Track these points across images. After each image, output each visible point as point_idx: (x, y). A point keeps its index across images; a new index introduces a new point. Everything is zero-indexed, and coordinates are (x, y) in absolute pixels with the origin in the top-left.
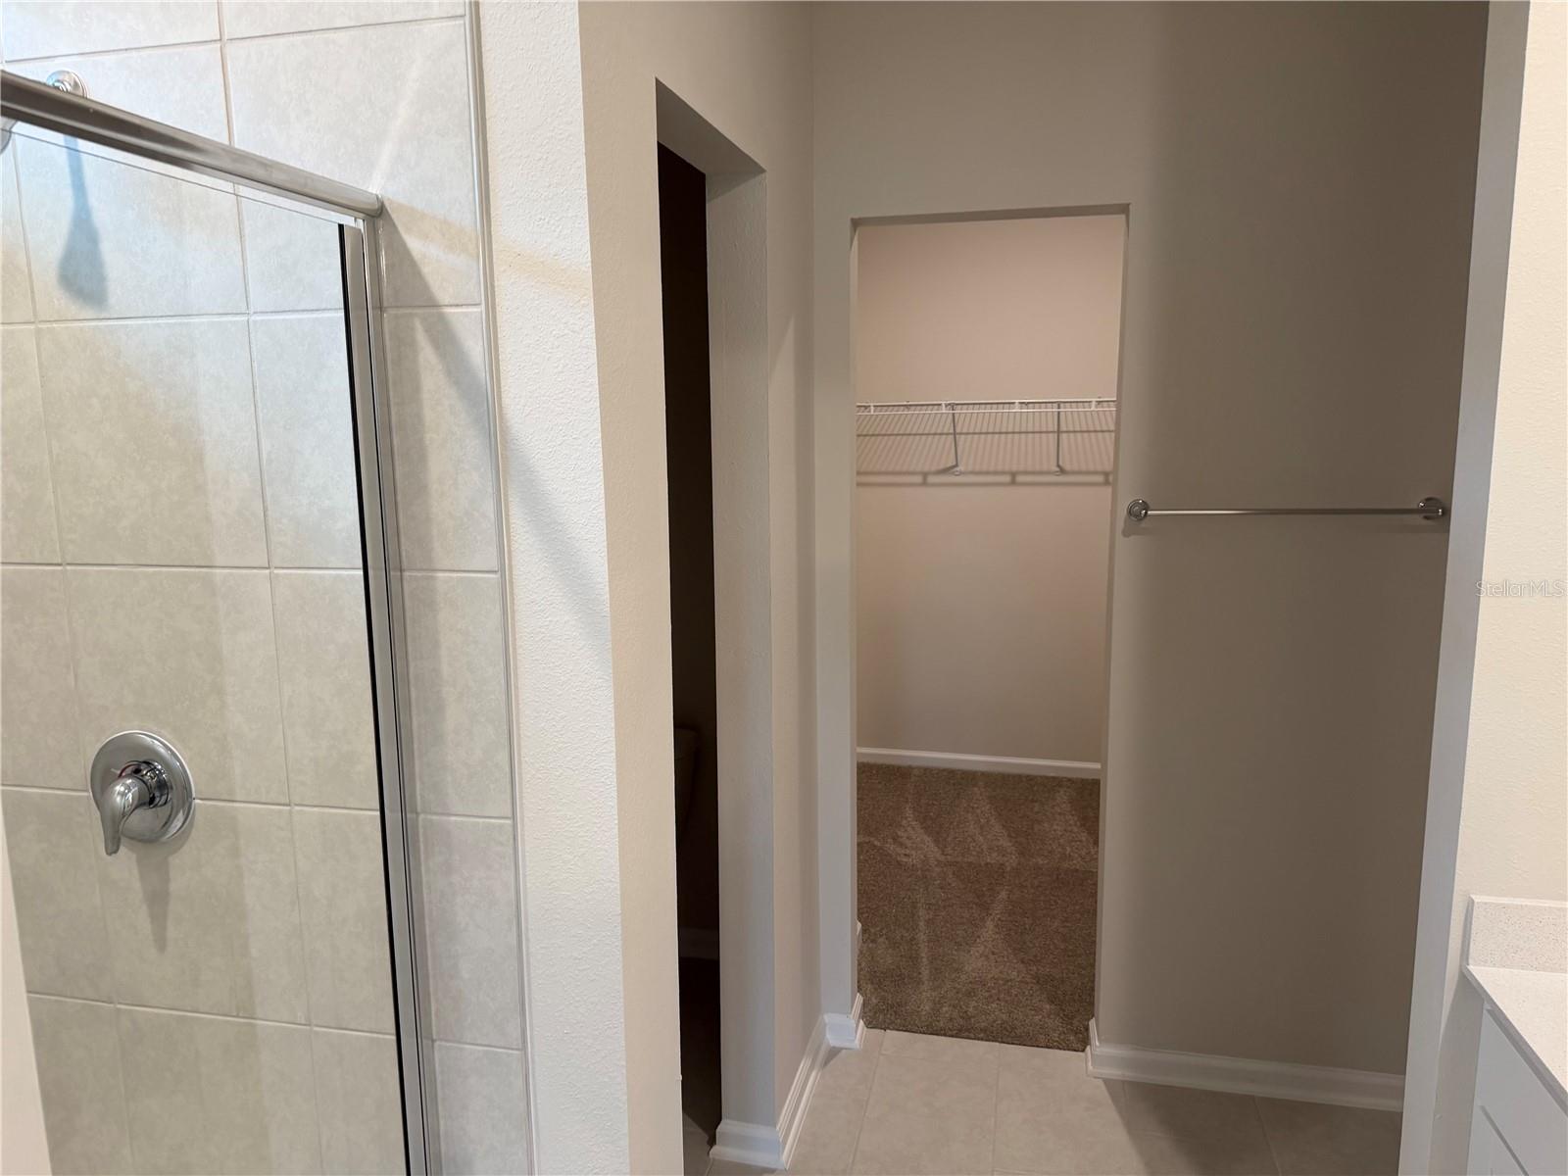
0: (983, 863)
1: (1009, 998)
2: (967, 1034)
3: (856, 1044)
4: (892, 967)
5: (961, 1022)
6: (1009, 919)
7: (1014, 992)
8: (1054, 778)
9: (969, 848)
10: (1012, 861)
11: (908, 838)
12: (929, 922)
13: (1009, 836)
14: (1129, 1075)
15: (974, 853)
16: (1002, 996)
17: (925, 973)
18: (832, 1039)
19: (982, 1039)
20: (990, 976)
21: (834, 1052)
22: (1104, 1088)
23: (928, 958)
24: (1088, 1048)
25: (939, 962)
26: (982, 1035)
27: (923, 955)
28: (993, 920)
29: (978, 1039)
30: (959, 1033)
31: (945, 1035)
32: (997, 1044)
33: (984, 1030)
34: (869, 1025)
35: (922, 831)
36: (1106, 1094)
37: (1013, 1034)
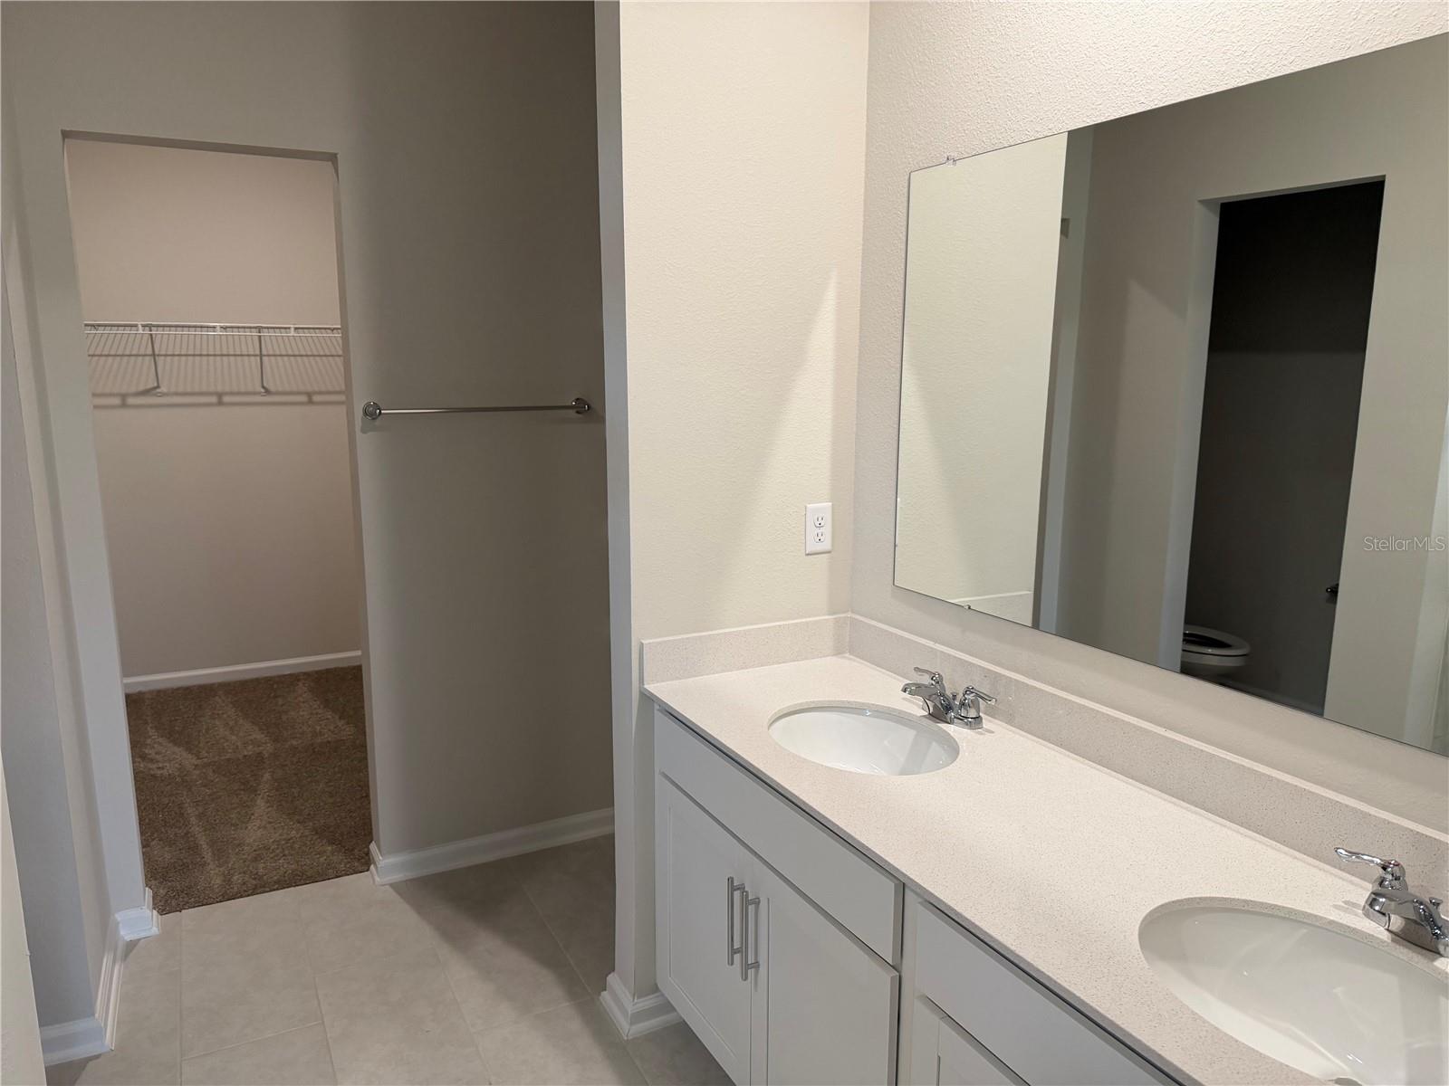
0: (241, 757)
1: (293, 852)
2: (262, 889)
3: (155, 930)
4: (172, 861)
5: (254, 882)
6: (277, 793)
7: (297, 846)
8: (290, 675)
9: (224, 749)
10: (268, 748)
11: (156, 753)
12: (200, 817)
13: (261, 729)
14: (410, 875)
15: (230, 751)
16: (286, 852)
17: (208, 856)
18: (126, 934)
19: (277, 889)
20: (271, 840)
21: (132, 945)
22: (391, 890)
23: (207, 844)
24: (372, 867)
25: (219, 844)
26: (277, 886)
27: (202, 843)
28: (262, 798)
29: (274, 890)
30: (254, 891)
31: (241, 897)
32: (292, 888)
33: (277, 882)
34: (162, 912)
35: (171, 745)
36: (394, 894)
37: (304, 877)
